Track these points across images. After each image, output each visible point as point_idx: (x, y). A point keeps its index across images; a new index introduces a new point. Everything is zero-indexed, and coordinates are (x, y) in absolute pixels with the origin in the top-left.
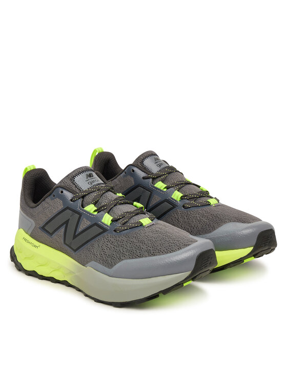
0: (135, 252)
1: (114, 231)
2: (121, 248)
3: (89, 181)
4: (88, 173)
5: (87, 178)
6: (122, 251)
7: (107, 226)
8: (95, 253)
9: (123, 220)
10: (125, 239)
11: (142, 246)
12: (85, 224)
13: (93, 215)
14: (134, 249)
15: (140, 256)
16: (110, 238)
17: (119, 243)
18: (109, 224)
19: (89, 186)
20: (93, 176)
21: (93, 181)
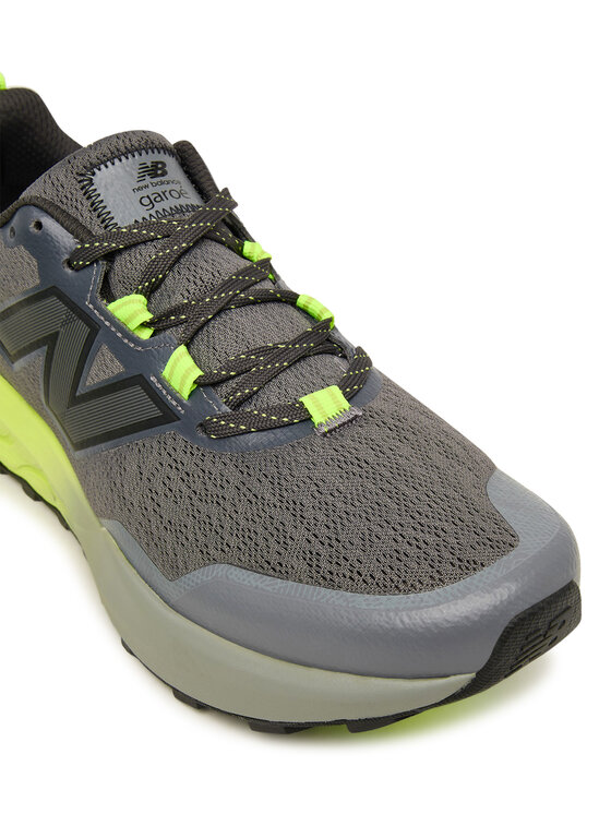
0: (261, 542)
1: (201, 425)
2: (214, 510)
3: (144, 193)
4: (149, 158)
5: (141, 178)
6: (215, 522)
7: (179, 401)
8: (127, 496)
9: (241, 387)
10: (234, 476)
11: (289, 529)
12: (104, 367)
13: (137, 341)
14: (260, 530)
15: (279, 571)
16: (180, 455)
17: (210, 486)
18: (185, 394)
19: (142, 213)
20: (164, 174)
21: (161, 196)
